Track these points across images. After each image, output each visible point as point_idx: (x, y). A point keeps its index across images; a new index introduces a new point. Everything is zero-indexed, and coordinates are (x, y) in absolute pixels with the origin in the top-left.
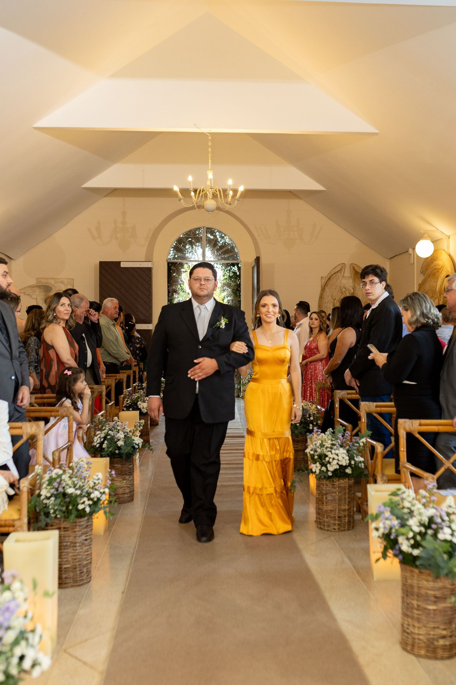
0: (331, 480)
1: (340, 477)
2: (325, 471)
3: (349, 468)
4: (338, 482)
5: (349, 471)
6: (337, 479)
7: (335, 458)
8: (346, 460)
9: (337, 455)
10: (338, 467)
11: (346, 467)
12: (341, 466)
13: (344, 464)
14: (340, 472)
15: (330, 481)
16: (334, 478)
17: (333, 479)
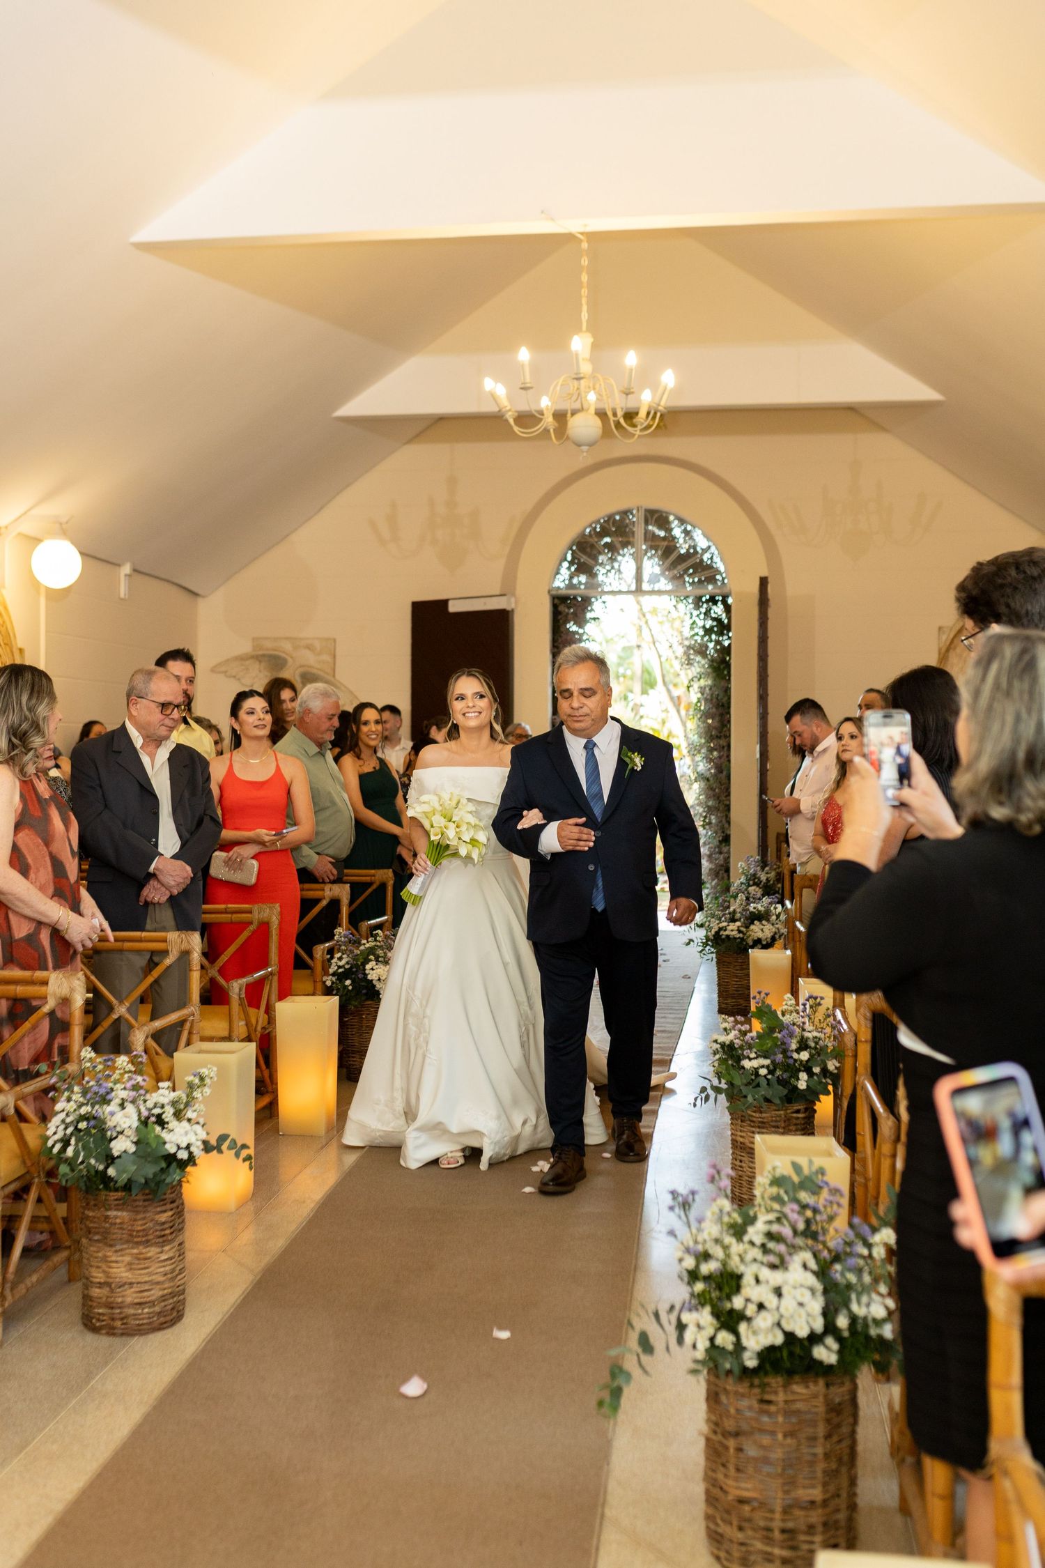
0: (756, 1381)
1: (790, 1373)
2: (730, 1347)
3: (830, 1341)
4: (785, 1392)
5: (826, 1353)
6: (780, 1380)
7: (766, 1304)
8: (809, 1315)
9: (778, 1292)
10: (779, 1339)
11: (814, 1338)
12: (790, 1337)
13: (802, 1332)
14: (791, 1354)
15: (752, 1386)
16: (766, 1374)
17: (766, 1380)
